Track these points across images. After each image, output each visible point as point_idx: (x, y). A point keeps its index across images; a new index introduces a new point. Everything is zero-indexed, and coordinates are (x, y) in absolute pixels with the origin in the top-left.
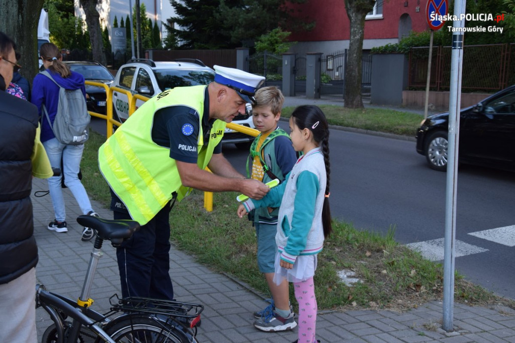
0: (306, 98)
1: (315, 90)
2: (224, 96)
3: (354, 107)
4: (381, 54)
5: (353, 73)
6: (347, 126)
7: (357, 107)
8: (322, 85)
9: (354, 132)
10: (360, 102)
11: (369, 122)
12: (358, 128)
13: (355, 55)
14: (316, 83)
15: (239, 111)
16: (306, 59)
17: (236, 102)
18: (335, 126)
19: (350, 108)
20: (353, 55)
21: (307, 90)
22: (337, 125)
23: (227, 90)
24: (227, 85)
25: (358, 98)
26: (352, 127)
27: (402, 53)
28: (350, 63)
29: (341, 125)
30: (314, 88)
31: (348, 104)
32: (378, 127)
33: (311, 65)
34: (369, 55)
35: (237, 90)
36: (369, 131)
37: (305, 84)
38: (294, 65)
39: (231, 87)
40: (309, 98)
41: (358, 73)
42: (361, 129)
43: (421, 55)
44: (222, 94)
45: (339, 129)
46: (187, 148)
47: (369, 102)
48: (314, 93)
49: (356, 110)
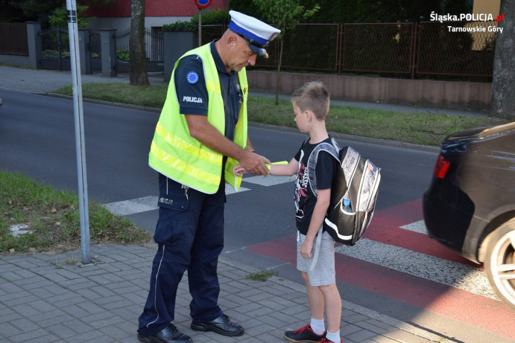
0: (102, 76)
1: (111, 68)
2: (234, 44)
3: (140, 84)
4: (171, 31)
5: (136, 50)
6: (127, 103)
7: (142, 84)
8: (118, 62)
9: (134, 108)
10: (145, 80)
11: (147, 99)
12: (137, 104)
13: (137, 32)
14: (111, 60)
15: (249, 61)
16: (100, 35)
17: (245, 52)
18: (116, 103)
19: (135, 85)
20: (135, 31)
21: (103, 69)
22: (118, 102)
23: (237, 39)
24: (238, 34)
25: (143, 75)
26: (132, 104)
27: (191, 31)
28: (132, 39)
29: (122, 101)
30: (110, 66)
31: (134, 81)
32: (155, 103)
33: (106, 42)
34: (160, 32)
35: (248, 40)
36: (146, 107)
37: (101, 61)
38: (88, 42)
39: (242, 36)
40: (105, 76)
41: (142, 50)
42: (139, 106)
43: (209, 33)
44: (232, 41)
45: (120, 106)
46: (191, 100)
47: (163, 80)
48: (110, 70)
49: (141, 87)
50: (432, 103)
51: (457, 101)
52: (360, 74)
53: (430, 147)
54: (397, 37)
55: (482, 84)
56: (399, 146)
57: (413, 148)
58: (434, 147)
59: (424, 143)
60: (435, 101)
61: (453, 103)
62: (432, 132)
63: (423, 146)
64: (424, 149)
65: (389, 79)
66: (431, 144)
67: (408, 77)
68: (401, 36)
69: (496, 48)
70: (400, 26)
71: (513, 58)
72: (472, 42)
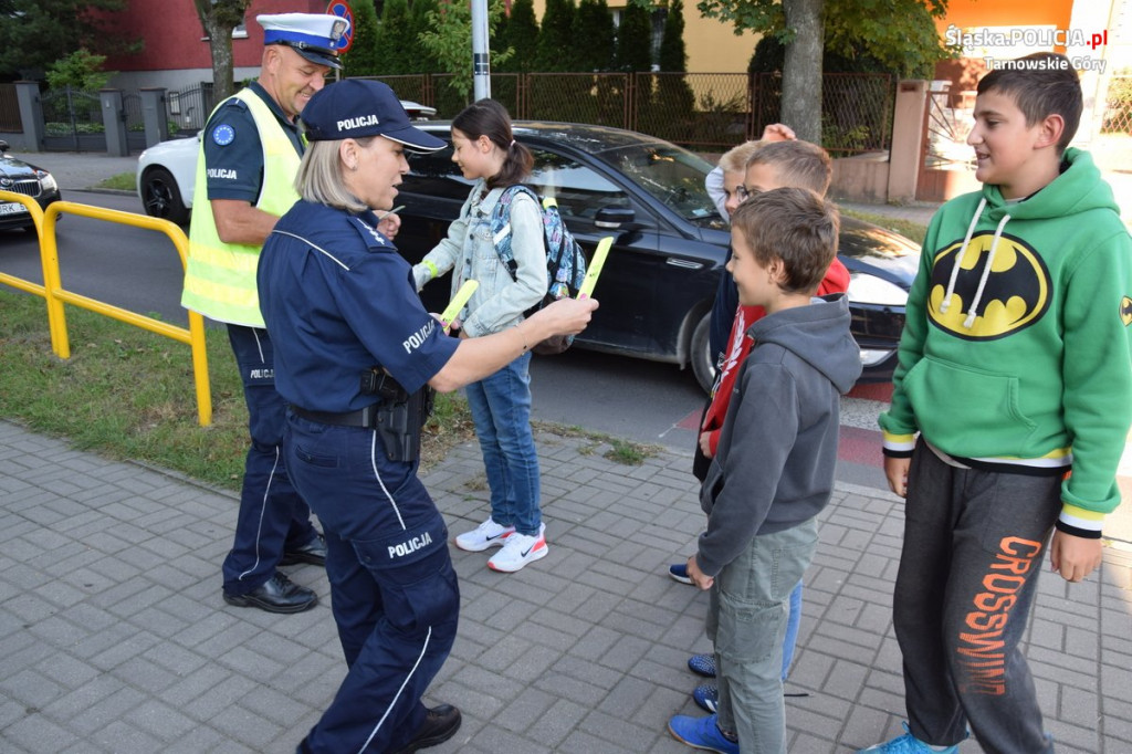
14: (161, 133)
16: (139, 98)
20: (220, 90)
33: (150, 108)
37: (145, 136)
38: (121, 108)
54: (594, 91)
68: (599, 91)
69: (784, 109)
70: (596, 77)
71: (807, 125)
72: (694, 101)
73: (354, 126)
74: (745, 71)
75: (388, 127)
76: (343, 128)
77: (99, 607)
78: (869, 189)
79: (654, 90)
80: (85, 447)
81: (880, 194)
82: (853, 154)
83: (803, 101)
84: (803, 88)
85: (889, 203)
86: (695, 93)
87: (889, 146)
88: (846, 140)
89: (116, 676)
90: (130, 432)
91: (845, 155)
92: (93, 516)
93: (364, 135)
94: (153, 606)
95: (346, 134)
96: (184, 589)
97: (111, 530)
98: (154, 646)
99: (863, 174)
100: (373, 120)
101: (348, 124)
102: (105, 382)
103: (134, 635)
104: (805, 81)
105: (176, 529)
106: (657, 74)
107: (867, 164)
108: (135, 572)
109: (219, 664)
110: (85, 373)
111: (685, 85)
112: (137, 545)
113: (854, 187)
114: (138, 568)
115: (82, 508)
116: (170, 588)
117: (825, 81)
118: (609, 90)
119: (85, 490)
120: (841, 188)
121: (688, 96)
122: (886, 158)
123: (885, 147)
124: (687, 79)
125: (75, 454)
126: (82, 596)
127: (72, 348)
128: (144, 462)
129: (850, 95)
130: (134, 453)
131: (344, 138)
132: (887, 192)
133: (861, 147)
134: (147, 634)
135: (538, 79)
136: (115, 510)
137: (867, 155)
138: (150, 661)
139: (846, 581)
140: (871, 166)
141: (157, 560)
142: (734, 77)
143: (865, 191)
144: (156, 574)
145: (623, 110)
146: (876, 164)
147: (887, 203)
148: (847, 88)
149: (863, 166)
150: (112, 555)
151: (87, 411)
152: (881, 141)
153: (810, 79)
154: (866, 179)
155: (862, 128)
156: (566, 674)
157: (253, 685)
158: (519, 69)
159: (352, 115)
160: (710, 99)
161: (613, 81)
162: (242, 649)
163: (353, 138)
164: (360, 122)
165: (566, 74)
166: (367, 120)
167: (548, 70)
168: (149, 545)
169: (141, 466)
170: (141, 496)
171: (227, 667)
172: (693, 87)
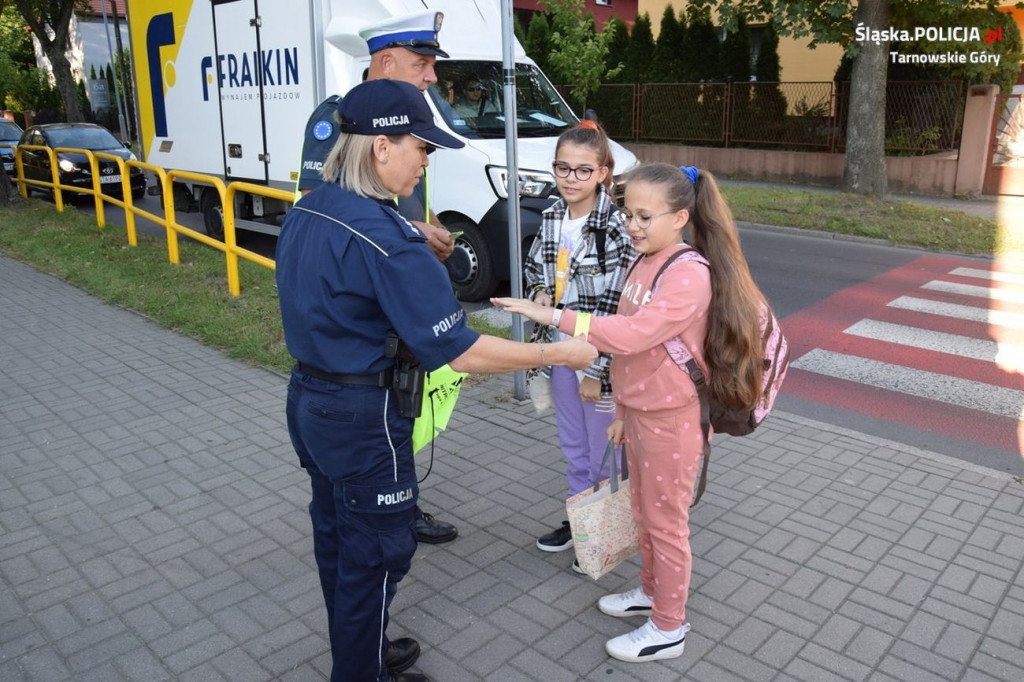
50: (751, 175)
51: (779, 172)
52: (658, 142)
53: (787, 228)
54: (700, 99)
55: (808, 154)
56: (748, 228)
57: (766, 230)
58: (792, 229)
59: (779, 223)
60: (754, 173)
61: (776, 175)
62: (786, 211)
63: (778, 227)
64: (780, 231)
65: (698, 148)
66: (788, 225)
67: (721, 145)
68: (705, 99)
69: (850, 113)
70: (702, 87)
71: (870, 126)
72: (786, 106)
73: (388, 125)
74: (832, 80)
75: (417, 127)
76: (378, 125)
77: (212, 454)
78: (938, 184)
79: (752, 97)
80: (233, 356)
81: (948, 188)
82: (927, 153)
83: (867, 106)
84: (868, 94)
85: (956, 197)
86: (788, 99)
87: (958, 146)
88: (920, 140)
89: (210, 495)
90: (266, 348)
91: (919, 153)
92: (226, 399)
93: (395, 133)
94: (247, 457)
95: (379, 131)
96: (270, 448)
97: (235, 409)
98: (239, 480)
99: (932, 170)
100: (405, 120)
101: (382, 122)
102: (257, 313)
103: (229, 472)
104: (870, 88)
105: (277, 412)
106: (754, 84)
107: (937, 162)
108: (243, 435)
109: (277, 495)
110: (246, 306)
111: (778, 93)
112: (249, 419)
113: (924, 182)
114: (244, 433)
115: (219, 393)
116: (261, 447)
117: (889, 88)
118: (714, 97)
119: (226, 383)
120: (912, 183)
121: (782, 103)
122: (955, 157)
123: (955, 147)
124: (781, 88)
125: (228, 360)
126: (204, 447)
127: (242, 289)
128: (270, 368)
129: (923, 100)
130: (265, 362)
131: (377, 134)
132: (955, 187)
133: (934, 147)
134: (236, 473)
135: (653, 87)
136: (241, 397)
137: (941, 154)
138: (234, 489)
139: (765, 487)
140: (941, 164)
141: (258, 429)
142: (822, 86)
143: (934, 185)
144: (254, 438)
145: (721, 114)
146: (945, 162)
147: (955, 197)
148: (921, 94)
149: (933, 164)
150: (231, 424)
151: (241, 333)
152: (951, 140)
153: (875, 86)
154: (935, 175)
155: (936, 129)
156: (512, 526)
157: (294, 509)
158: (637, 80)
159: (387, 114)
160: (804, 105)
161: (719, 90)
162: (295, 487)
163: (386, 135)
164: (393, 121)
165: (677, 84)
166: (399, 120)
167: (660, 80)
168: (257, 420)
169: (267, 371)
170: (262, 390)
171: (281, 496)
172: (786, 95)
